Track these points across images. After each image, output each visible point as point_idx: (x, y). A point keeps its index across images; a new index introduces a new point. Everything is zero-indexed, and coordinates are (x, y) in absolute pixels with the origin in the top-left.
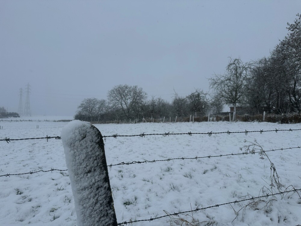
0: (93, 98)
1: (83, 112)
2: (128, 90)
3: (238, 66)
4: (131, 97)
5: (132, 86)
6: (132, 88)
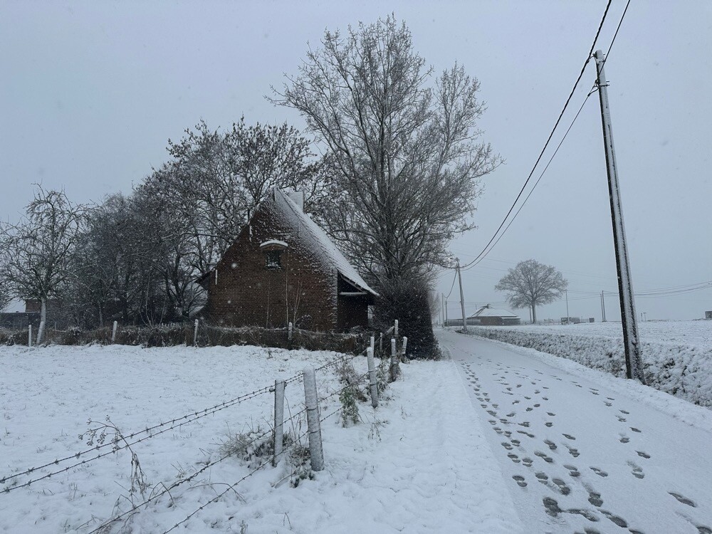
3: (58, 207)
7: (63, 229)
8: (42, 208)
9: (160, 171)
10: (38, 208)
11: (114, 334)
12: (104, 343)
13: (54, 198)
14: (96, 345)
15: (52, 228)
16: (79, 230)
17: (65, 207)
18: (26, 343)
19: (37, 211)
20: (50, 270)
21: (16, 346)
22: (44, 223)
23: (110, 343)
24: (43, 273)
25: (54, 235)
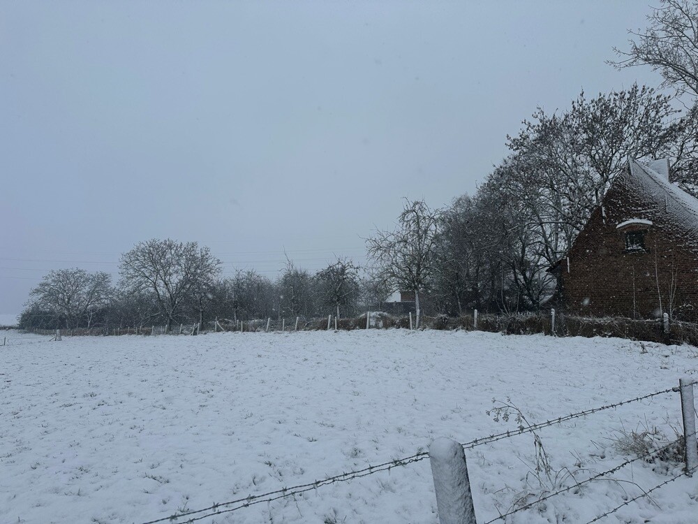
0: (75, 270)
1: (46, 304)
2: (173, 252)
3: (420, 214)
4: (180, 268)
5: (185, 244)
6: (183, 249)
7: (425, 232)
8: (410, 216)
9: (501, 167)
10: (407, 217)
11: (475, 321)
12: (467, 329)
13: (417, 207)
14: (461, 330)
15: (418, 232)
16: (438, 231)
17: (426, 214)
18: (408, 327)
19: (406, 219)
20: (418, 266)
21: (402, 329)
22: (412, 229)
23: (473, 329)
24: (414, 269)
25: (420, 237)
